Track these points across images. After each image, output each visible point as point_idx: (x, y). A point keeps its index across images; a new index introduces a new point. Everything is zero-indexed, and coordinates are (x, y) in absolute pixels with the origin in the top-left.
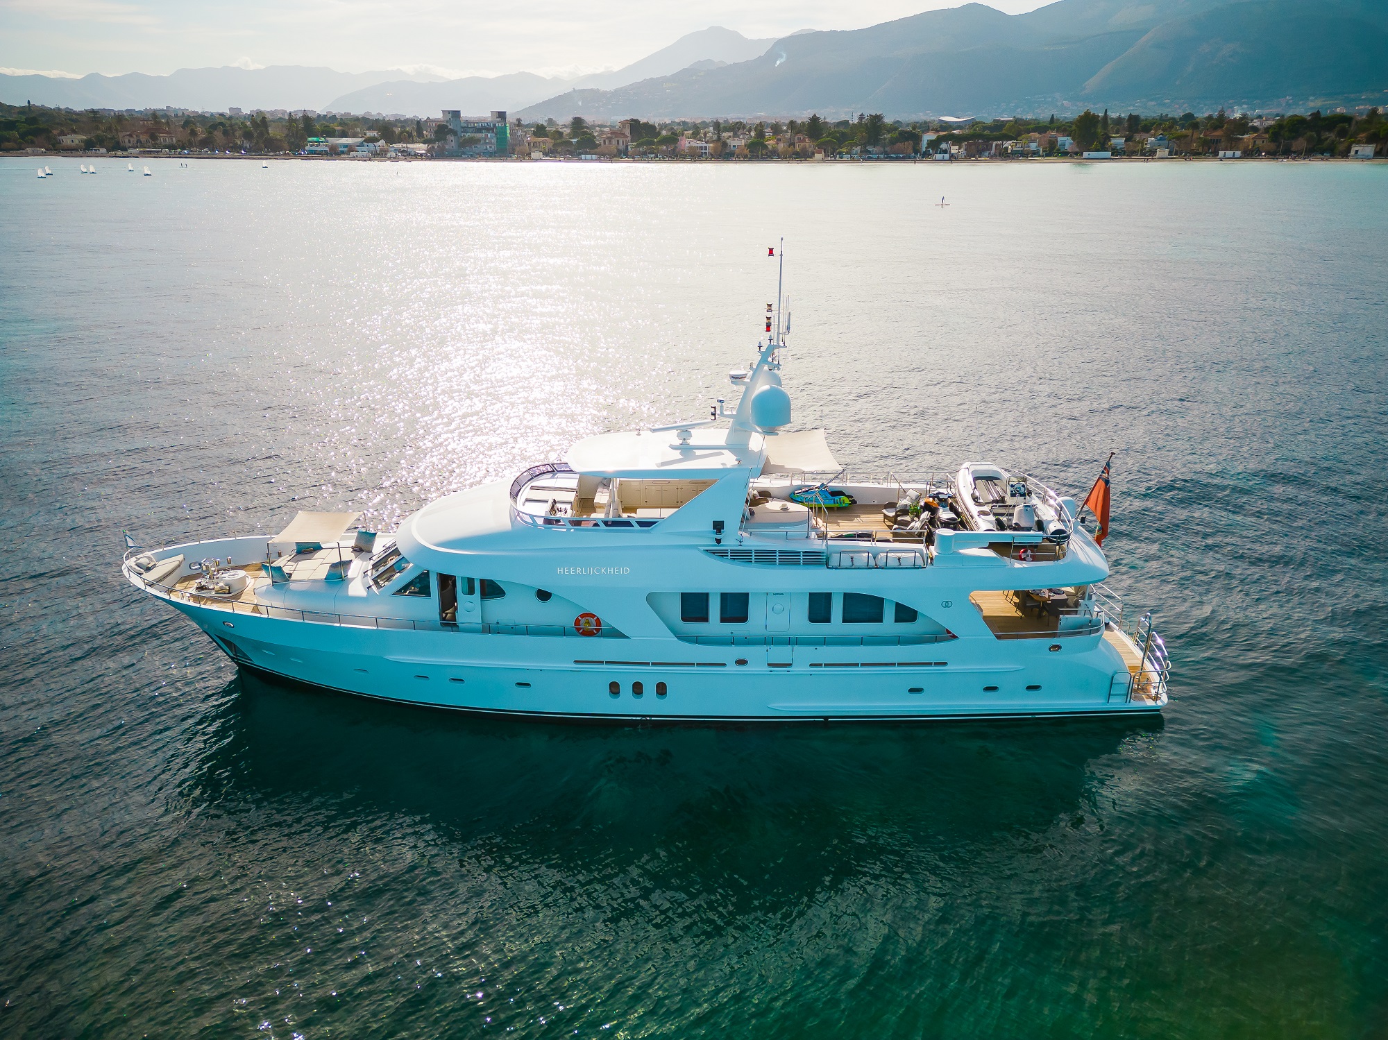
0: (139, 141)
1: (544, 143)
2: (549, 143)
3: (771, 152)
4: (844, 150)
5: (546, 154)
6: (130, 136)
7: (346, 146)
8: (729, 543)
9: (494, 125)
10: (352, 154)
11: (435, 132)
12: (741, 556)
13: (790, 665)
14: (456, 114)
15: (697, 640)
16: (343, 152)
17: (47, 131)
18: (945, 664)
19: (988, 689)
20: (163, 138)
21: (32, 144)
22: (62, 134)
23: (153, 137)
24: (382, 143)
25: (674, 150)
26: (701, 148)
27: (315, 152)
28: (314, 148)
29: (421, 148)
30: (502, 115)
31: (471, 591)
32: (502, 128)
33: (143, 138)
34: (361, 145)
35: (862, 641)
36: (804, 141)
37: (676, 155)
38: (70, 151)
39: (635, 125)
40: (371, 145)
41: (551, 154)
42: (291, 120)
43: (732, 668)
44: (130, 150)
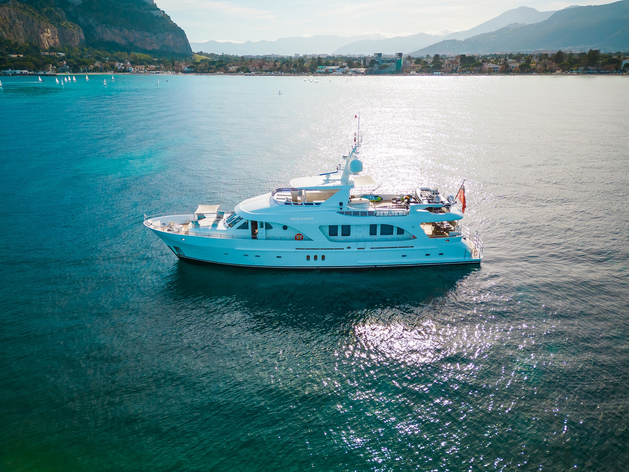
0: (255, 69)
1: (418, 67)
2: (420, 66)
3: (532, 70)
4: (575, 68)
5: (417, 72)
6: (253, 67)
7: (332, 70)
8: (344, 210)
9: (396, 59)
10: (334, 73)
11: (370, 63)
12: (348, 213)
13: (364, 248)
14: (380, 55)
15: (335, 241)
16: (331, 72)
17: (225, 65)
18: (413, 247)
19: (427, 255)
20: (264, 68)
21: (219, 70)
22: (230, 66)
23: (261, 67)
24: (347, 68)
25: (480, 69)
26: (495, 68)
27: (320, 73)
28: (320, 71)
29: (363, 70)
30: (400, 55)
31: (262, 227)
32: (399, 60)
33: (257, 68)
34: (338, 69)
35: (387, 240)
36: (552, 64)
37: (481, 72)
38: (232, 73)
39: (463, 58)
40: (342, 69)
41: (420, 72)
42: (313, 59)
43: (346, 250)
44: (252, 72)
